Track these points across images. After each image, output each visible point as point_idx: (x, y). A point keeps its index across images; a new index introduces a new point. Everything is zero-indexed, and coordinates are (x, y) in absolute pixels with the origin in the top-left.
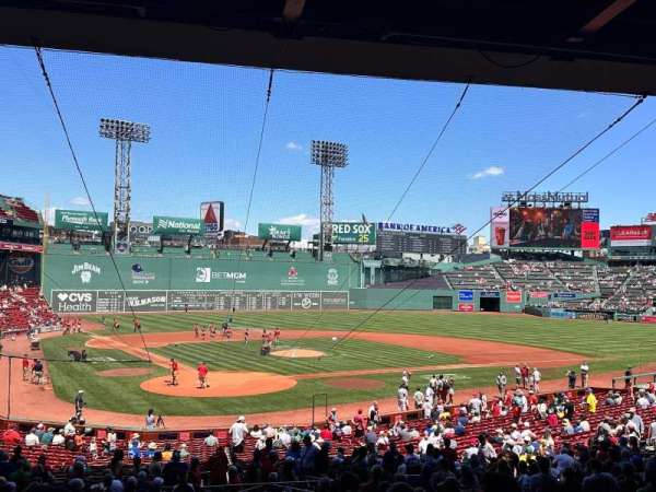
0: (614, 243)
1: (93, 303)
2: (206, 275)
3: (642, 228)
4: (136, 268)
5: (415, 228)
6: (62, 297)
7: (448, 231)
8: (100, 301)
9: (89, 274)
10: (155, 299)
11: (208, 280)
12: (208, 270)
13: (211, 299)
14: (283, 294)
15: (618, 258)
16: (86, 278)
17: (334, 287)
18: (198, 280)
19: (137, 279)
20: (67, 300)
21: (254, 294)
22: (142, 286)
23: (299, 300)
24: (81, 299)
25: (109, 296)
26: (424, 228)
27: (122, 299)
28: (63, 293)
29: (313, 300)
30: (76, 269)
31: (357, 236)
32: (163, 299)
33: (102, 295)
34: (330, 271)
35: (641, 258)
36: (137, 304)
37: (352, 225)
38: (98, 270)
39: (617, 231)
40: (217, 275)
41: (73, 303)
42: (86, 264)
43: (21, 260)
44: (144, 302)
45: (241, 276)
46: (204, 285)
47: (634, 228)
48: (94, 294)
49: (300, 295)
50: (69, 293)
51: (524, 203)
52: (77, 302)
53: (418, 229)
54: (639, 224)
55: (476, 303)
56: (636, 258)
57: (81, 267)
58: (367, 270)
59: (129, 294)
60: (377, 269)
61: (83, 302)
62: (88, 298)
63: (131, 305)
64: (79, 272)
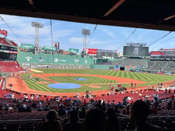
0: (152, 55)
1: (30, 66)
2: (56, 60)
3: (159, 52)
4: (40, 58)
6: (23, 64)
7: (113, 51)
8: (32, 66)
9: (29, 59)
10: (44, 65)
11: (57, 61)
12: (57, 59)
13: (58, 66)
14: (75, 65)
15: (153, 59)
16: (28, 60)
17: (86, 64)
19: (40, 60)
21: (68, 65)
23: (78, 67)
24: (27, 65)
25: (34, 64)
26: (108, 51)
27: (37, 65)
29: (81, 67)
30: (26, 58)
32: (46, 65)
33: (32, 64)
34: (86, 60)
35: (158, 59)
38: (31, 58)
39: (153, 52)
40: (59, 60)
42: (28, 57)
43: (13, 55)
44: (42, 66)
45: (65, 61)
47: (157, 52)
48: (30, 64)
49: (78, 66)
50: (24, 63)
51: (131, 45)
52: (26, 66)
53: (106, 51)
54: (158, 51)
55: (119, 68)
56: (157, 59)
58: (94, 60)
59: (39, 64)
60: (96, 60)
61: (28, 65)
62: (29, 65)
63: (39, 66)
64: (27, 59)
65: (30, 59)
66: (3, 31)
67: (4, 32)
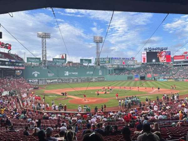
0: (175, 60)
1: (38, 82)
2: (67, 73)
3: (183, 56)
5: (121, 58)
6: (30, 81)
7: (130, 59)
9: (37, 74)
12: (68, 72)
13: (69, 80)
14: (88, 78)
16: (36, 75)
17: (101, 75)
18: (65, 75)
19: (49, 75)
20: (31, 81)
21: (80, 78)
22: (51, 77)
23: (92, 79)
25: (42, 80)
26: (124, 59)
27: (46, 81)
28: (30, 80)
30: (33, 73)
31: (105, 61)
32: (56, 80)
33: (40, 80)
34: (100, 71)
35: (182, 64)
36: (50, 82)
37: (104, 58)
38: (39, 73)
39: (175, 57)
40: (70, 73)
41: (33, 82)
43: (18, 71)
45: (76, 73)
46: (67, 76)
47: (180, 56)
48: (38, 80)
50: (32, 80)
51: (150, 50)
52: (34, 82)
53: (122, 59)
54: (181, 55)
55: (139, 78)
56: (181, 64)
57: (34, 73)
58: (109, 70)
59: (47, 79)
60: (112, 70)
61: (36, 82)
63: (48, 82)
66: (7, 44)
67: (8, 46)
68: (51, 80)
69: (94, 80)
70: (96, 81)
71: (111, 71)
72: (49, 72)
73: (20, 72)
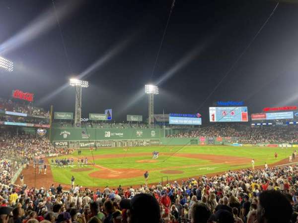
1: (68, 146)
2: (108, 134)
6: (57, 144)
8: (70, 144)
9: (66, 135)
10: (90, 144)
11: (109, 136)
12: (109, 132)
13: (110, 143)
14: (137, 141)
16: (65, 136)
18: (106, 136)
20: (59, 145)
23: (142, 142)
24: (64, 144)
25: (73, 143)
27: (78, 144)
28: (57, 142)
29: (147, 142)
32: (93, 144)
33: (71, 143)
34: (152, 132)
36: (84, 145)
38: (69, 133)
40: (113, 134)
42: (65, 131)
43: (42, 130)
44: (86, 145)
45: (121, 134)
46: (107, 138)
48: (68, 142)
50: (59, 142)
52: (62, 145)
57: (63, 133)
58: (166, 131)
59: (81, 142)
60: (170, 130)
62: (66, 144)
63: (81, 145)
64: (63, 135)
65: (68, 135)
68: (85, 143)
69: (145, 143)
70: (147, 145)
71: (168, 132)
72: (83, 133)
73: (44, 131)
